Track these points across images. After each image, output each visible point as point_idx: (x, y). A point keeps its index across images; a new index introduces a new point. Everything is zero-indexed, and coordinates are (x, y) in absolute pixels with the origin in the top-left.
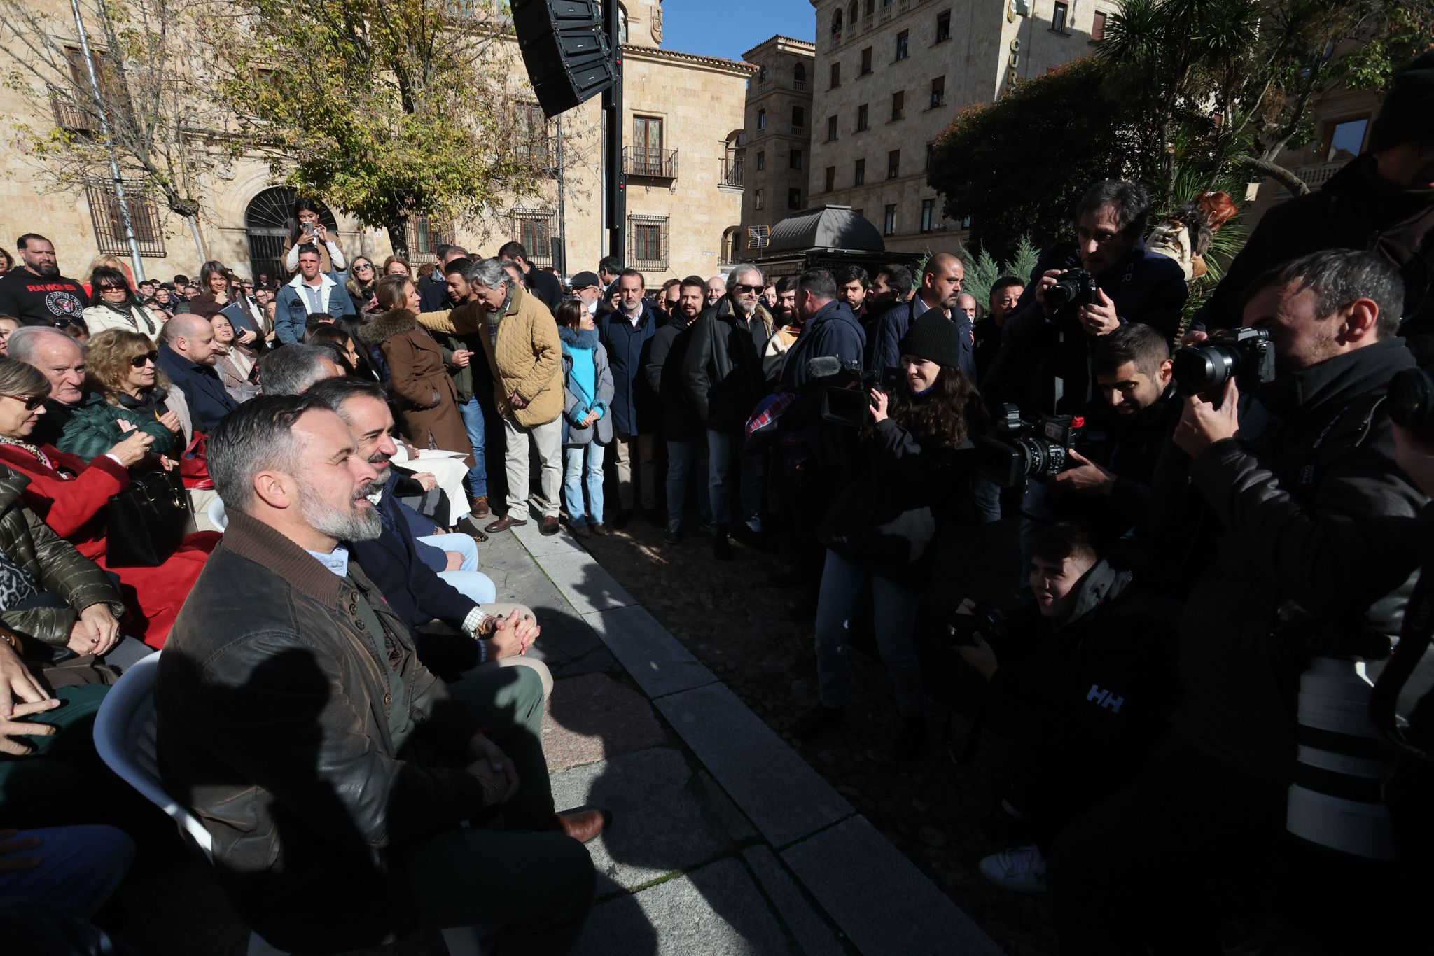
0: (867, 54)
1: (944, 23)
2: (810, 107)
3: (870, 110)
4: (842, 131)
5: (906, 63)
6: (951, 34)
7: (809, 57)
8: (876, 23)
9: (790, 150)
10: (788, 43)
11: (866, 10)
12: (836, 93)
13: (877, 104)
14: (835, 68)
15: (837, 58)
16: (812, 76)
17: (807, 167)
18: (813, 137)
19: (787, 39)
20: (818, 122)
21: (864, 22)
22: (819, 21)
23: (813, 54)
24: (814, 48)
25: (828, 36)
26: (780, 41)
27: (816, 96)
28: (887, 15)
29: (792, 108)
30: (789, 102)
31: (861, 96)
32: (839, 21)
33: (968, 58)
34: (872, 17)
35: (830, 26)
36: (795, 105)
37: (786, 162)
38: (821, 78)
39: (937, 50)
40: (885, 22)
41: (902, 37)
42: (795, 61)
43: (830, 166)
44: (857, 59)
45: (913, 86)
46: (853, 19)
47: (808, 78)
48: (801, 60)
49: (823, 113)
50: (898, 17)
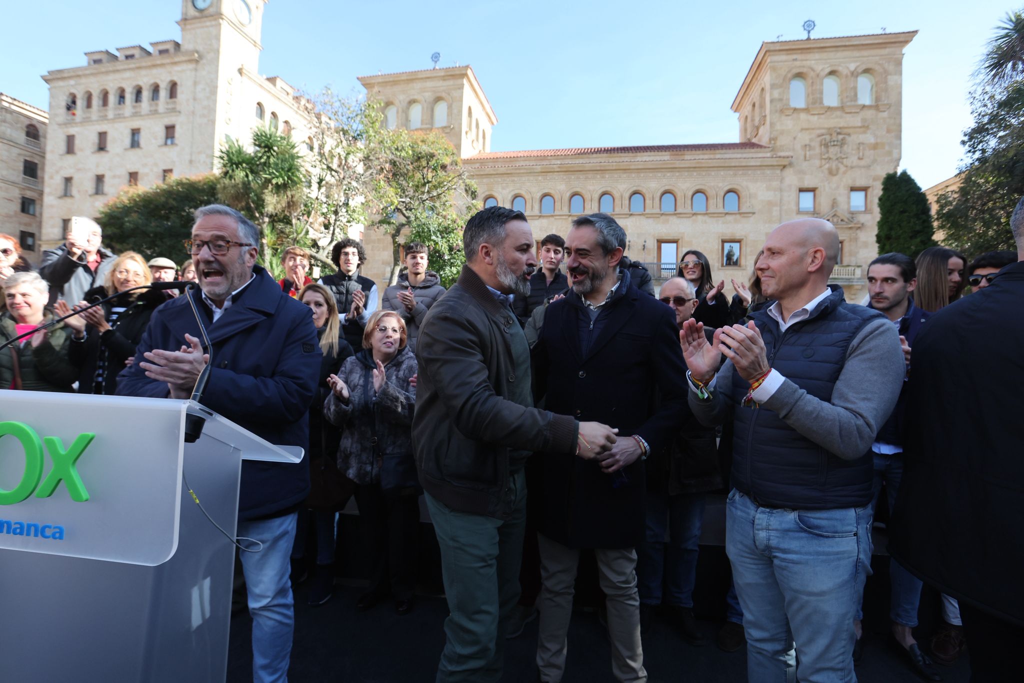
0: (102, 136)
1: (170, 130)
2: (43, 164)
3: (107, 180)
4: (79, 191)
5: (136, 151)
6: (176, 141)
7: (44, 123)
8: (111, 114)
9: (20, 196)
10: (15, 103)
11: (101, 103)
12: (70, 157)
13: (114, 177)
14: (70, 140)
15: (72, 131)
16: (45, 137)
17: (41, 214)
18: (47, 190)
19: (15, 100)
20: (51, 178)
21: (99, 111)
22: (52, 96)
23: (46, 121)
24: (46, 115)
25: (63, 110)
26: (4, 98)
27: (49, 156)
28: (121, 112)
29: (22, 160)
30: (19, 154)
31: (97, 166)
32: (74, 102)
33: (191, 162)
34: (106, 110)
35: (64, 104)
36: (28, 159)
37: (17, 206)
38: (54, 143)
39: (165, 149)
40: (119, 117)
41: (135, 132)
42: (27, 122)
43: (66, 217)
44: (95, 139)
45: (146, 170)
46: (89, 105)
47: (42, 139)
48: (34, 123)
49: (57, 172)
50: (131, 116)
